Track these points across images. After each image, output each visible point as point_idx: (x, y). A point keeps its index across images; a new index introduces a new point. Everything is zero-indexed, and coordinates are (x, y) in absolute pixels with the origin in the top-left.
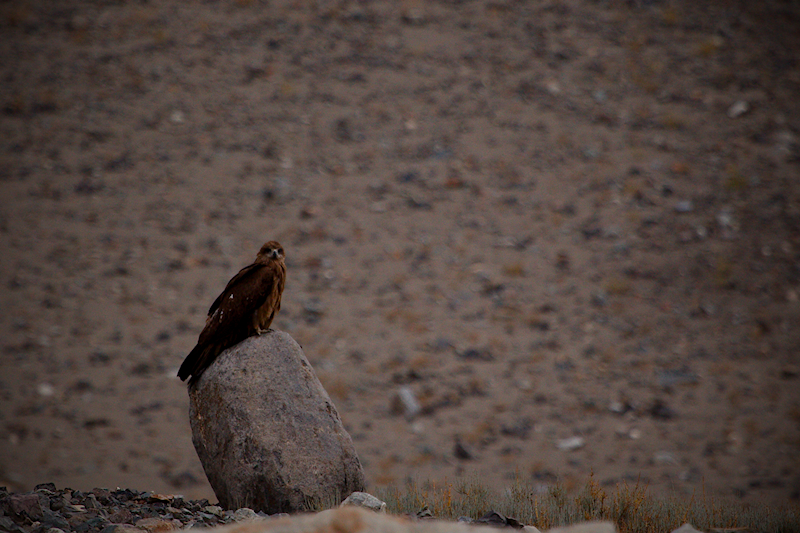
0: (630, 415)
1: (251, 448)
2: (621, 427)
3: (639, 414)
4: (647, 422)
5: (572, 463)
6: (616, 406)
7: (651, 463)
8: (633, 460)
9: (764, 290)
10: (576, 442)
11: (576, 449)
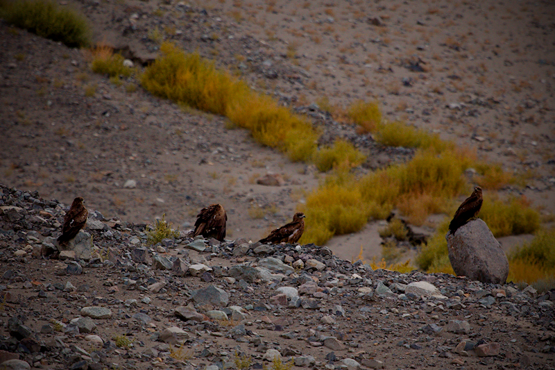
1: (476, 260)
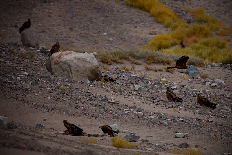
0: (12, 27)
2: (11, 29)
3: (13, 27)
4: (14, 28)
5: (4, 34)
6: (10, 25)
7: (16, 34)
8: (13, 34)
9: (30, 8)
10: (4, 30)
11: (5, 32)
